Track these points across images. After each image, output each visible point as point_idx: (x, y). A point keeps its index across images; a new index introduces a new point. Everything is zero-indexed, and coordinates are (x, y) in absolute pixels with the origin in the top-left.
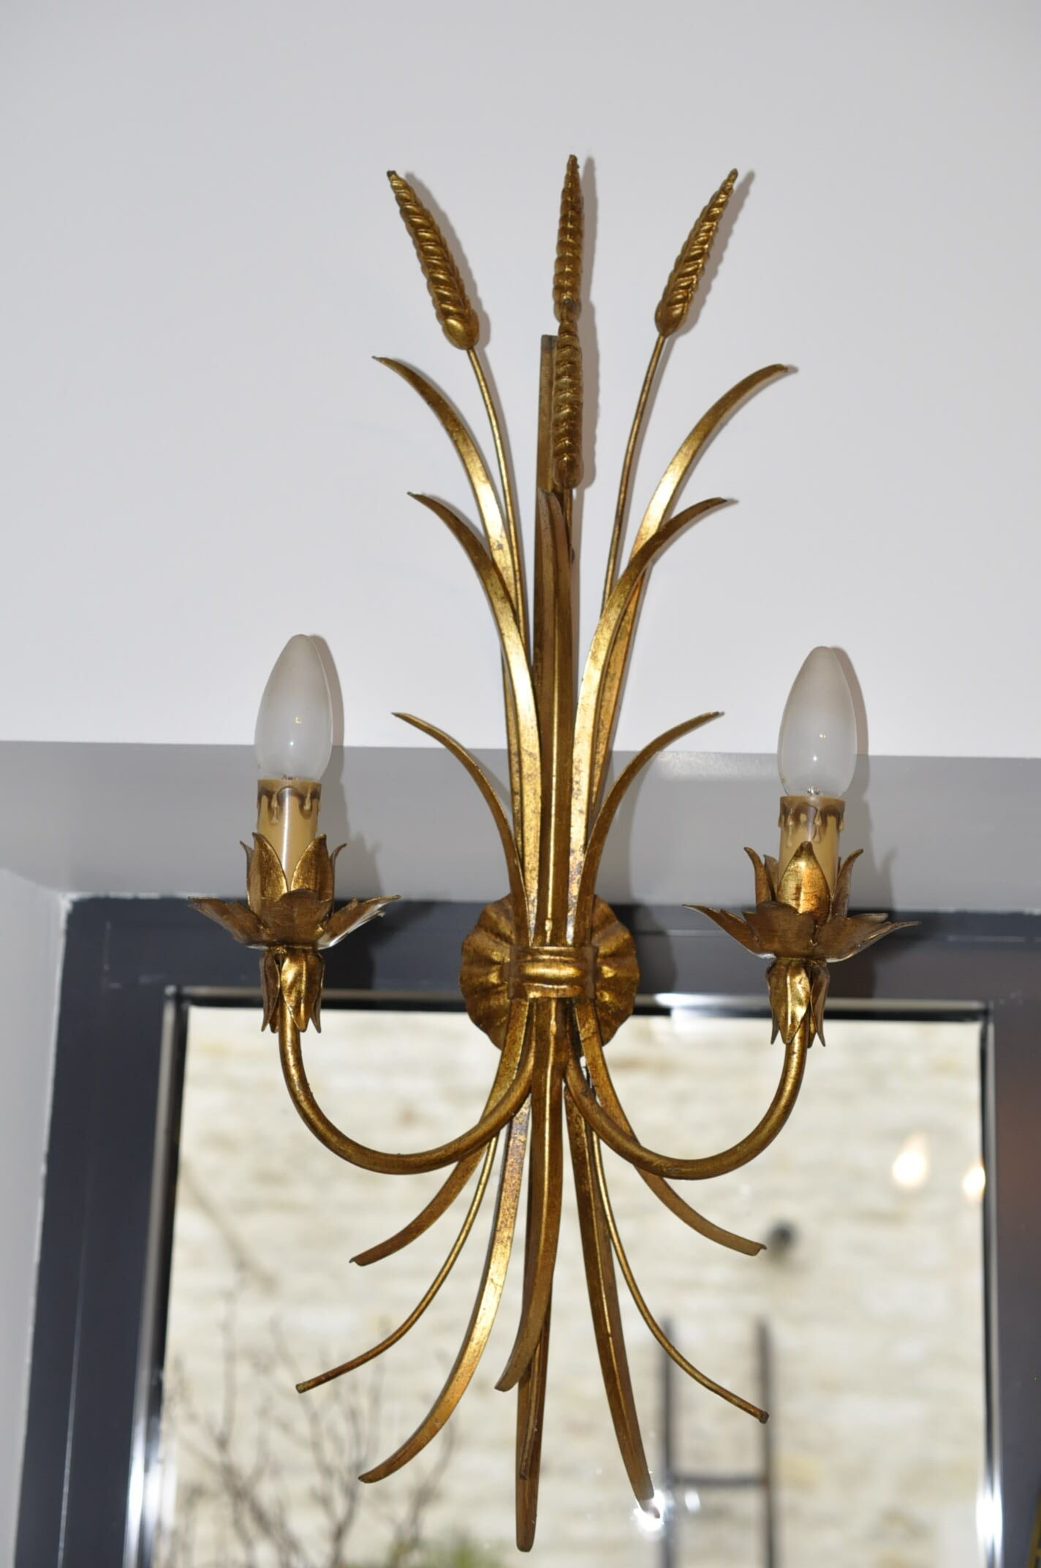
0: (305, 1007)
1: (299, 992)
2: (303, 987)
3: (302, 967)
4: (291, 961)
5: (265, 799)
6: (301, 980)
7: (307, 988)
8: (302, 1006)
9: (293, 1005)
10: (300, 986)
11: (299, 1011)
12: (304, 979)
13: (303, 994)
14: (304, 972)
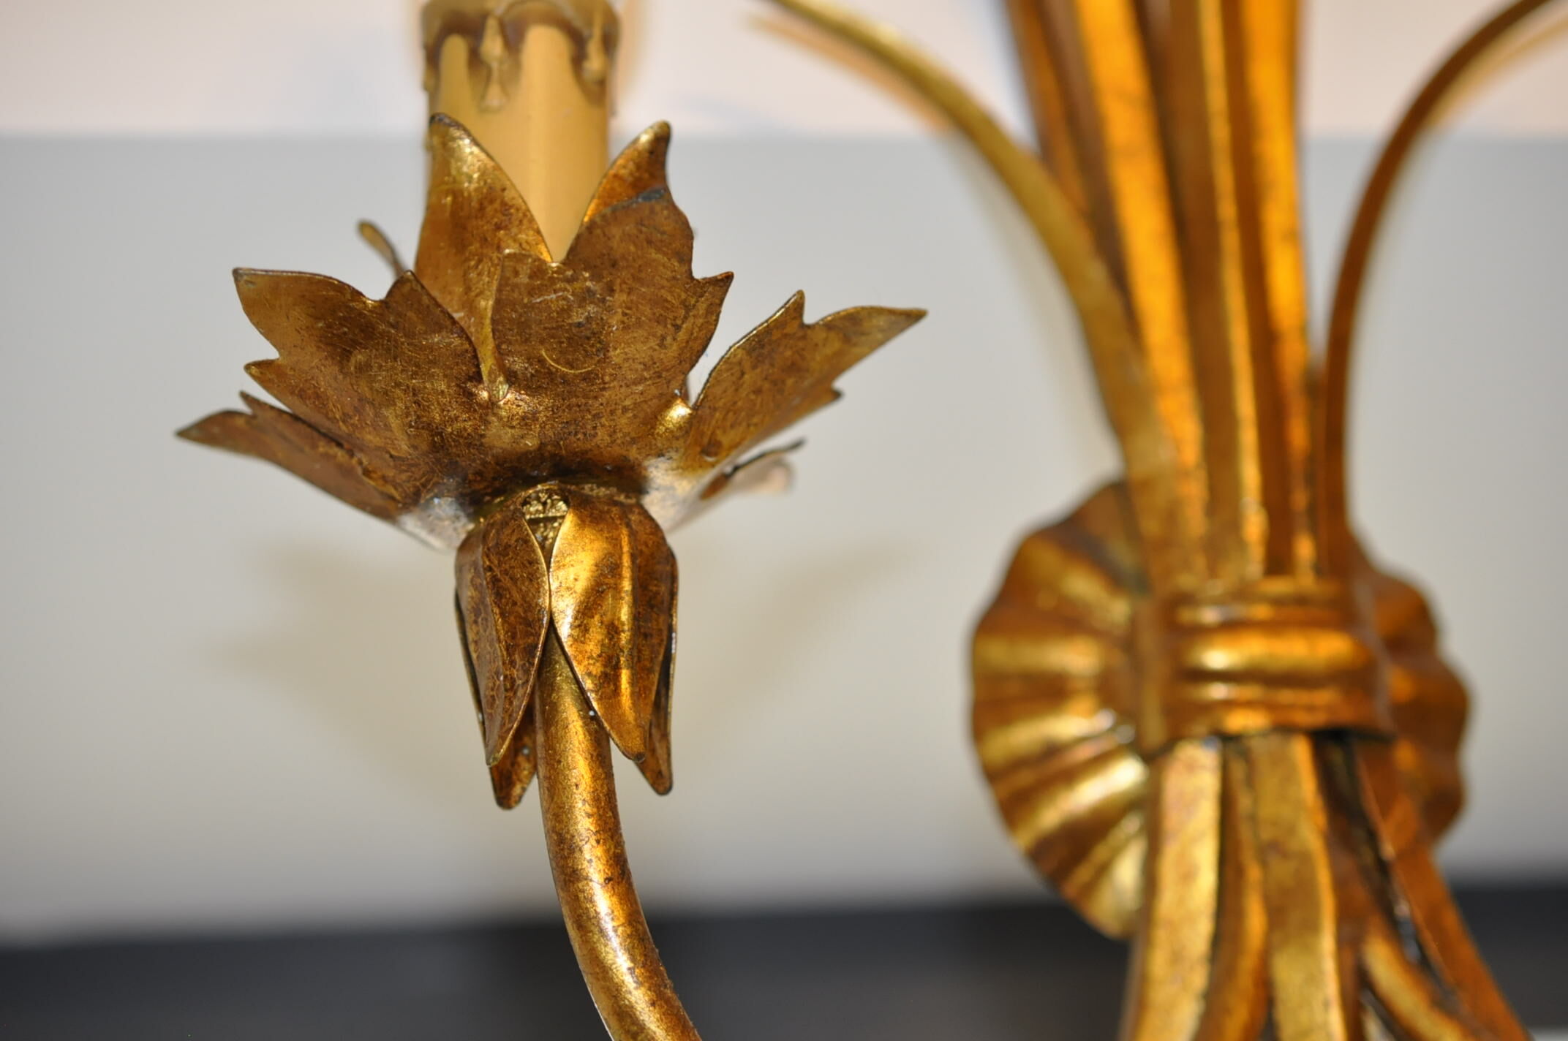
0: (633, 683)
1: (612, 630)
2: (624, 614)
3: (615, 542)
4: (581, 524)
5: (456, 48)
6: (617, 589)
7: (636, 617)
8: (625, 676)
9: (597, 669)
10: (616, 609)
11: (616, 691)
12: (627, 585)
13: (624, 637)
14: (626, 561)
